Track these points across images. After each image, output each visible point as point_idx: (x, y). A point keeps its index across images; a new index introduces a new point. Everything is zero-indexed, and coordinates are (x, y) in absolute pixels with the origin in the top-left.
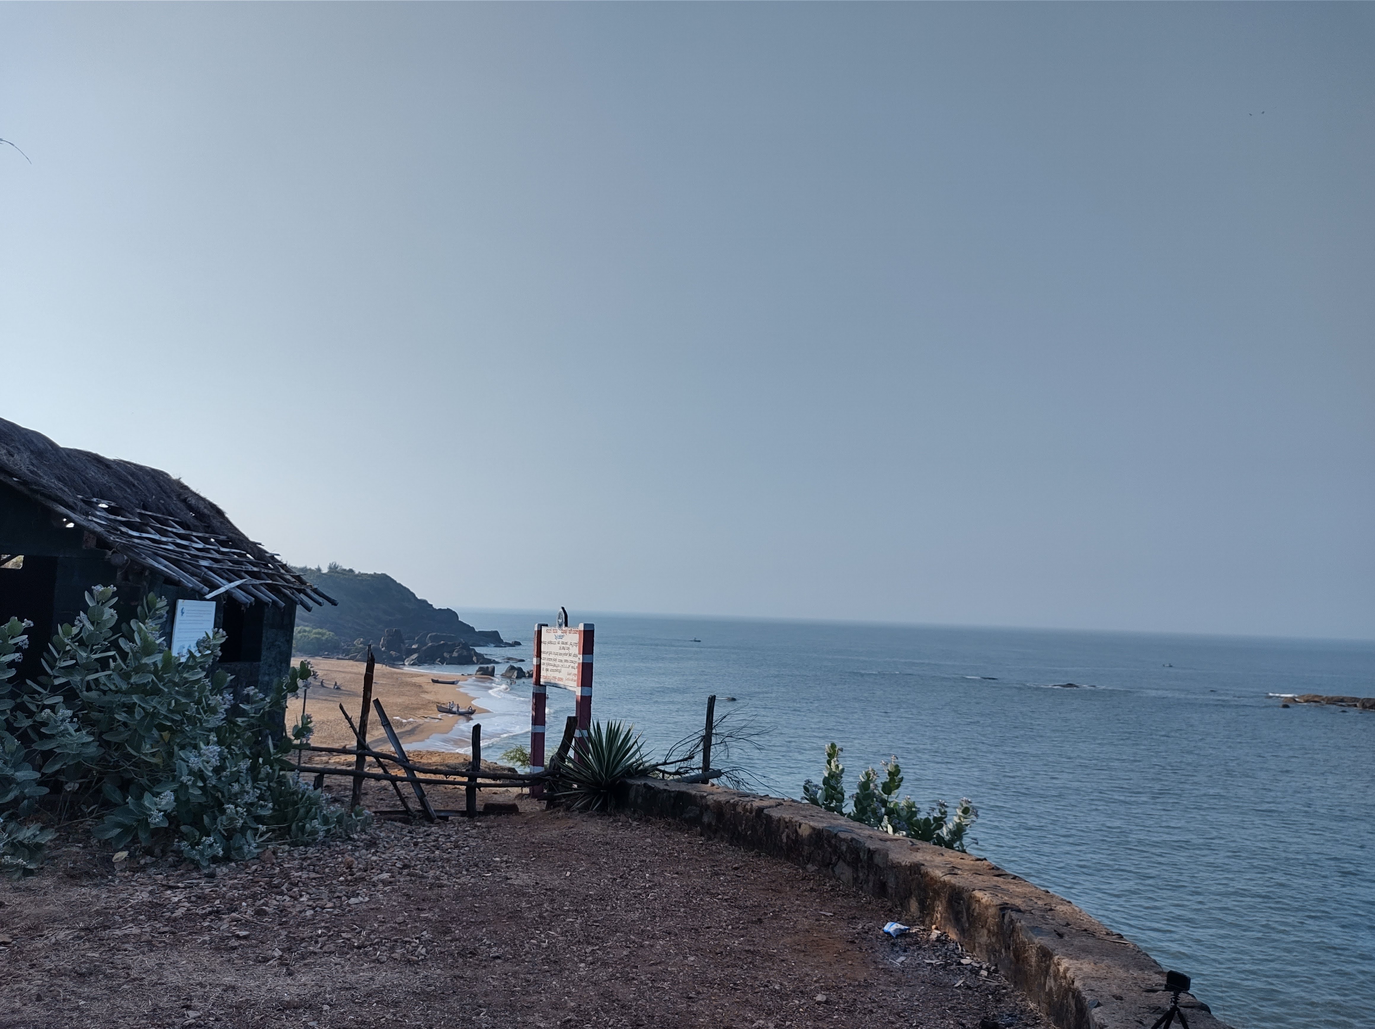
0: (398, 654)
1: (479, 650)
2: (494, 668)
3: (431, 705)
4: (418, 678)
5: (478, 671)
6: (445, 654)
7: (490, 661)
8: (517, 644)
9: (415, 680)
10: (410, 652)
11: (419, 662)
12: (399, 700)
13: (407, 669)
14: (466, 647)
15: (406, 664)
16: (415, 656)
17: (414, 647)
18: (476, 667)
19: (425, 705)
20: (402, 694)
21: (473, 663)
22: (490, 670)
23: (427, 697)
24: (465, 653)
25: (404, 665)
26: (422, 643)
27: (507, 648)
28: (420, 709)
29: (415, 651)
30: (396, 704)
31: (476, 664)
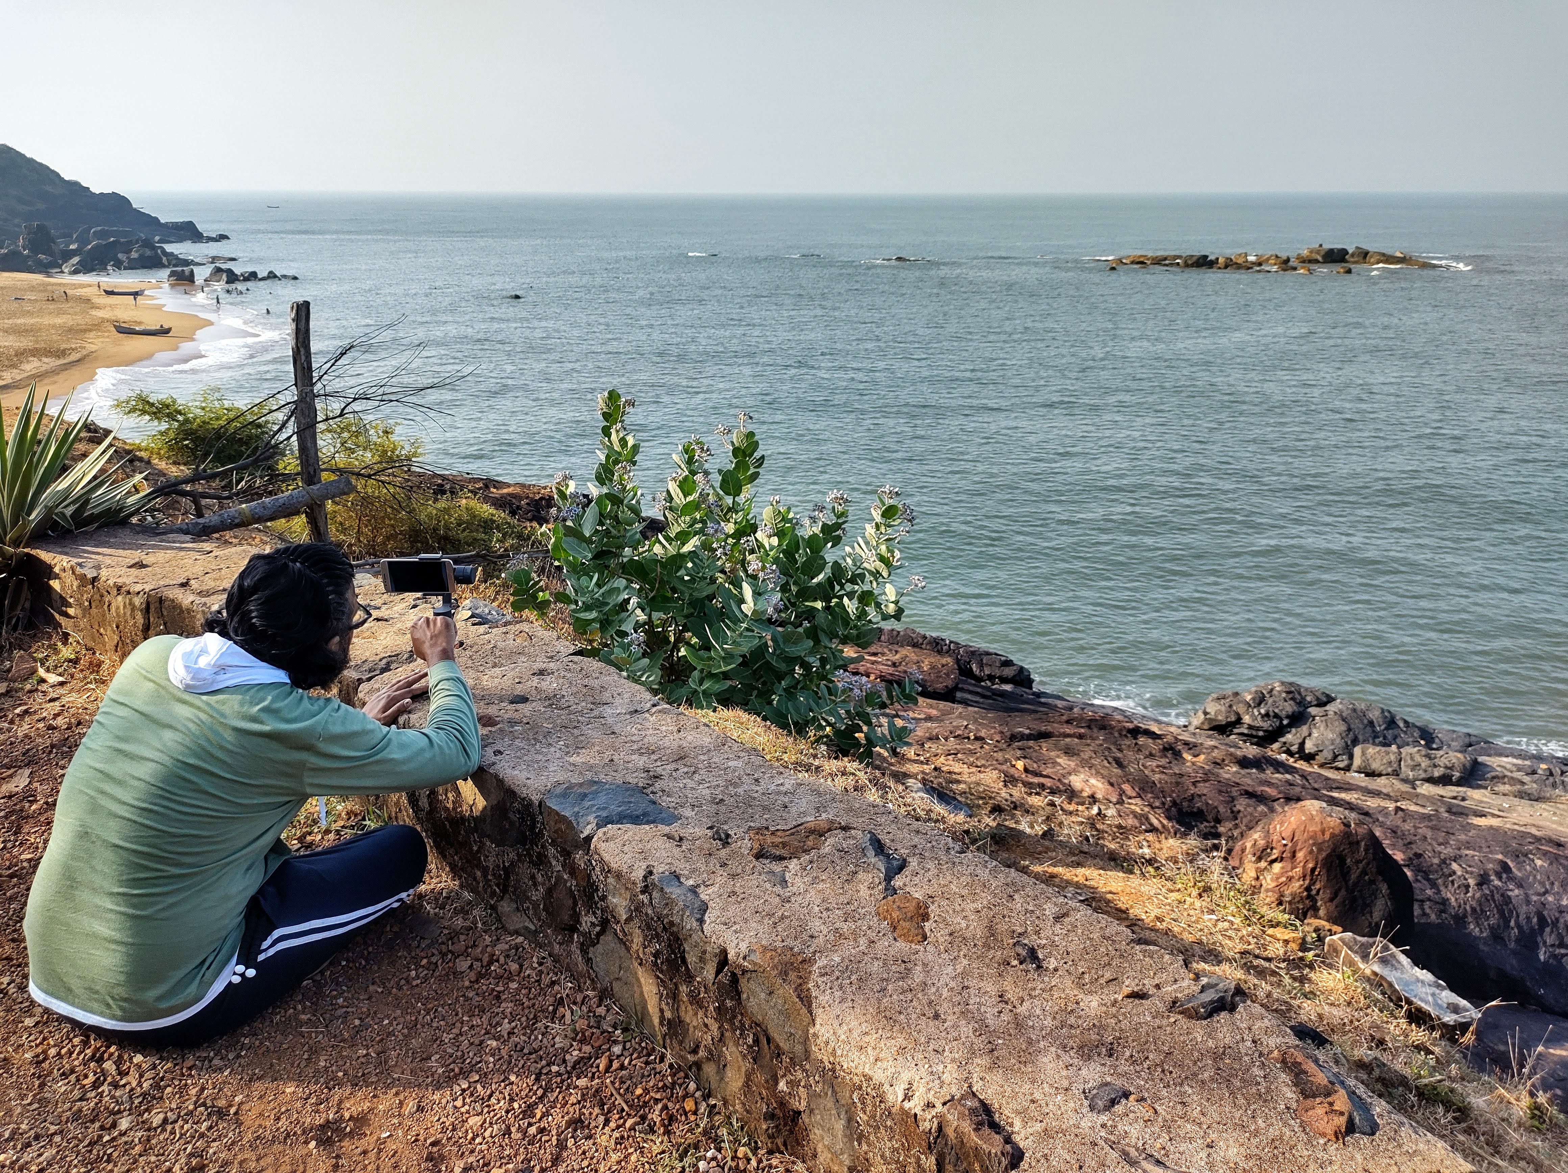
0: (50, 259)
1: (169, 248)
2: (192, 271)
3: (107, 324)
4: (85, 290)
5: (170, 276)
6: (120, 256)
7: (187, 263)
8: (223, 237)
9: (79, 292)
10: (67, 255)
11: (85, 268)
12: (59, 321)
13: (67, 279)
14: (148, 244)
15: (66, 270)
16: (76, 260)
17: (72, 247)
18: (167, 272)
19: (97, 326)
20: (60, 312)
21: (163, 266)
22: (187, 273)
23: (100, 314)
24: (148, 253)
25: (62, 272)
26: (83, 241)
27: (211, 243)
28: (90, 330)
29: (74, 253)
30: (54, 326)
31: (167, 267)
